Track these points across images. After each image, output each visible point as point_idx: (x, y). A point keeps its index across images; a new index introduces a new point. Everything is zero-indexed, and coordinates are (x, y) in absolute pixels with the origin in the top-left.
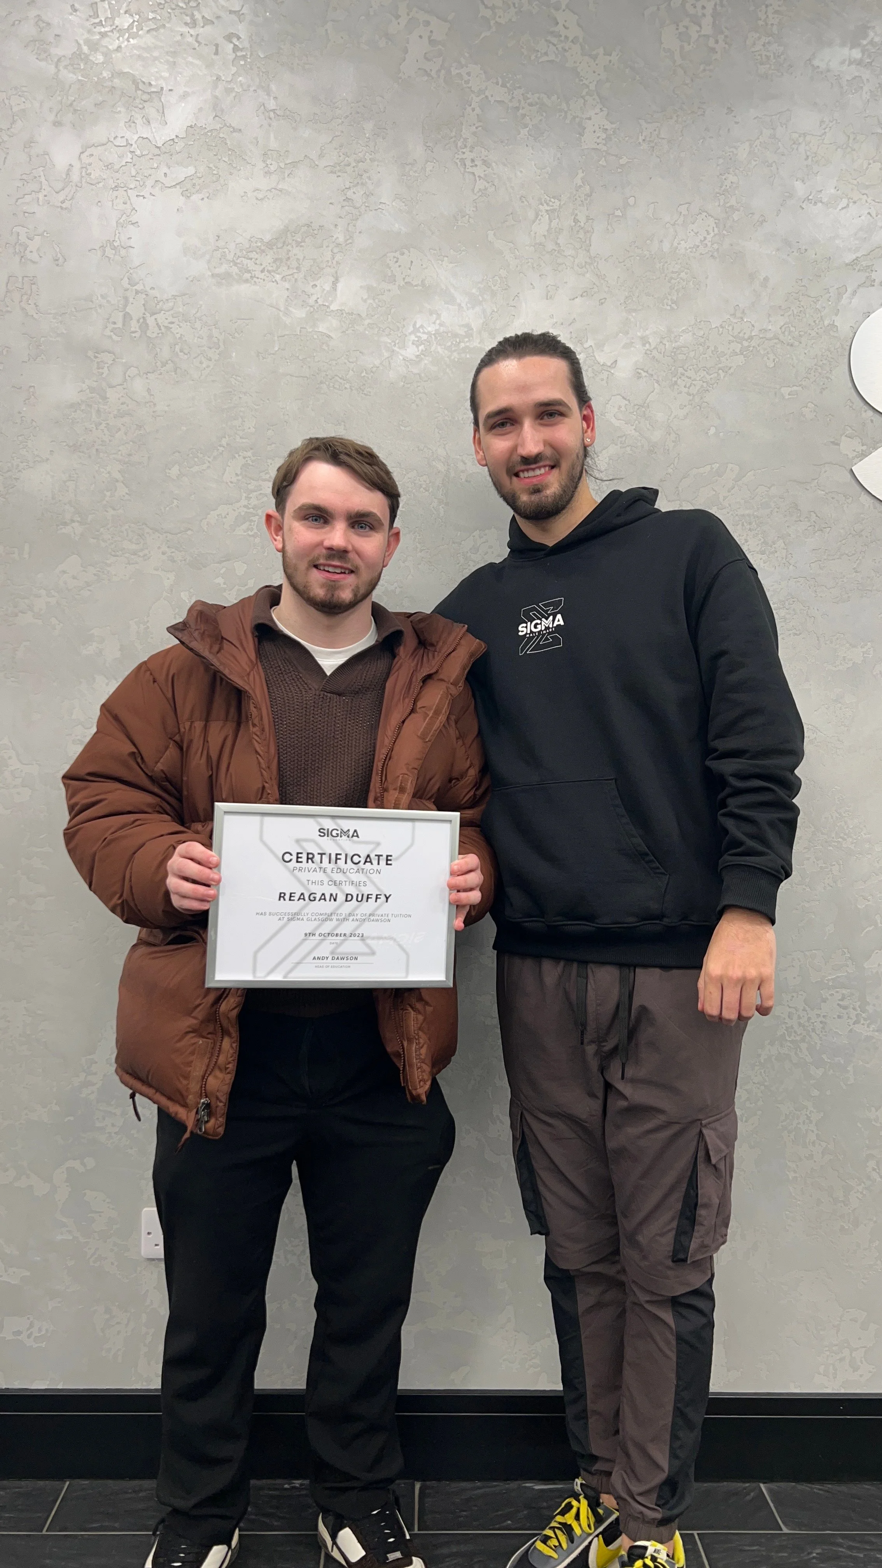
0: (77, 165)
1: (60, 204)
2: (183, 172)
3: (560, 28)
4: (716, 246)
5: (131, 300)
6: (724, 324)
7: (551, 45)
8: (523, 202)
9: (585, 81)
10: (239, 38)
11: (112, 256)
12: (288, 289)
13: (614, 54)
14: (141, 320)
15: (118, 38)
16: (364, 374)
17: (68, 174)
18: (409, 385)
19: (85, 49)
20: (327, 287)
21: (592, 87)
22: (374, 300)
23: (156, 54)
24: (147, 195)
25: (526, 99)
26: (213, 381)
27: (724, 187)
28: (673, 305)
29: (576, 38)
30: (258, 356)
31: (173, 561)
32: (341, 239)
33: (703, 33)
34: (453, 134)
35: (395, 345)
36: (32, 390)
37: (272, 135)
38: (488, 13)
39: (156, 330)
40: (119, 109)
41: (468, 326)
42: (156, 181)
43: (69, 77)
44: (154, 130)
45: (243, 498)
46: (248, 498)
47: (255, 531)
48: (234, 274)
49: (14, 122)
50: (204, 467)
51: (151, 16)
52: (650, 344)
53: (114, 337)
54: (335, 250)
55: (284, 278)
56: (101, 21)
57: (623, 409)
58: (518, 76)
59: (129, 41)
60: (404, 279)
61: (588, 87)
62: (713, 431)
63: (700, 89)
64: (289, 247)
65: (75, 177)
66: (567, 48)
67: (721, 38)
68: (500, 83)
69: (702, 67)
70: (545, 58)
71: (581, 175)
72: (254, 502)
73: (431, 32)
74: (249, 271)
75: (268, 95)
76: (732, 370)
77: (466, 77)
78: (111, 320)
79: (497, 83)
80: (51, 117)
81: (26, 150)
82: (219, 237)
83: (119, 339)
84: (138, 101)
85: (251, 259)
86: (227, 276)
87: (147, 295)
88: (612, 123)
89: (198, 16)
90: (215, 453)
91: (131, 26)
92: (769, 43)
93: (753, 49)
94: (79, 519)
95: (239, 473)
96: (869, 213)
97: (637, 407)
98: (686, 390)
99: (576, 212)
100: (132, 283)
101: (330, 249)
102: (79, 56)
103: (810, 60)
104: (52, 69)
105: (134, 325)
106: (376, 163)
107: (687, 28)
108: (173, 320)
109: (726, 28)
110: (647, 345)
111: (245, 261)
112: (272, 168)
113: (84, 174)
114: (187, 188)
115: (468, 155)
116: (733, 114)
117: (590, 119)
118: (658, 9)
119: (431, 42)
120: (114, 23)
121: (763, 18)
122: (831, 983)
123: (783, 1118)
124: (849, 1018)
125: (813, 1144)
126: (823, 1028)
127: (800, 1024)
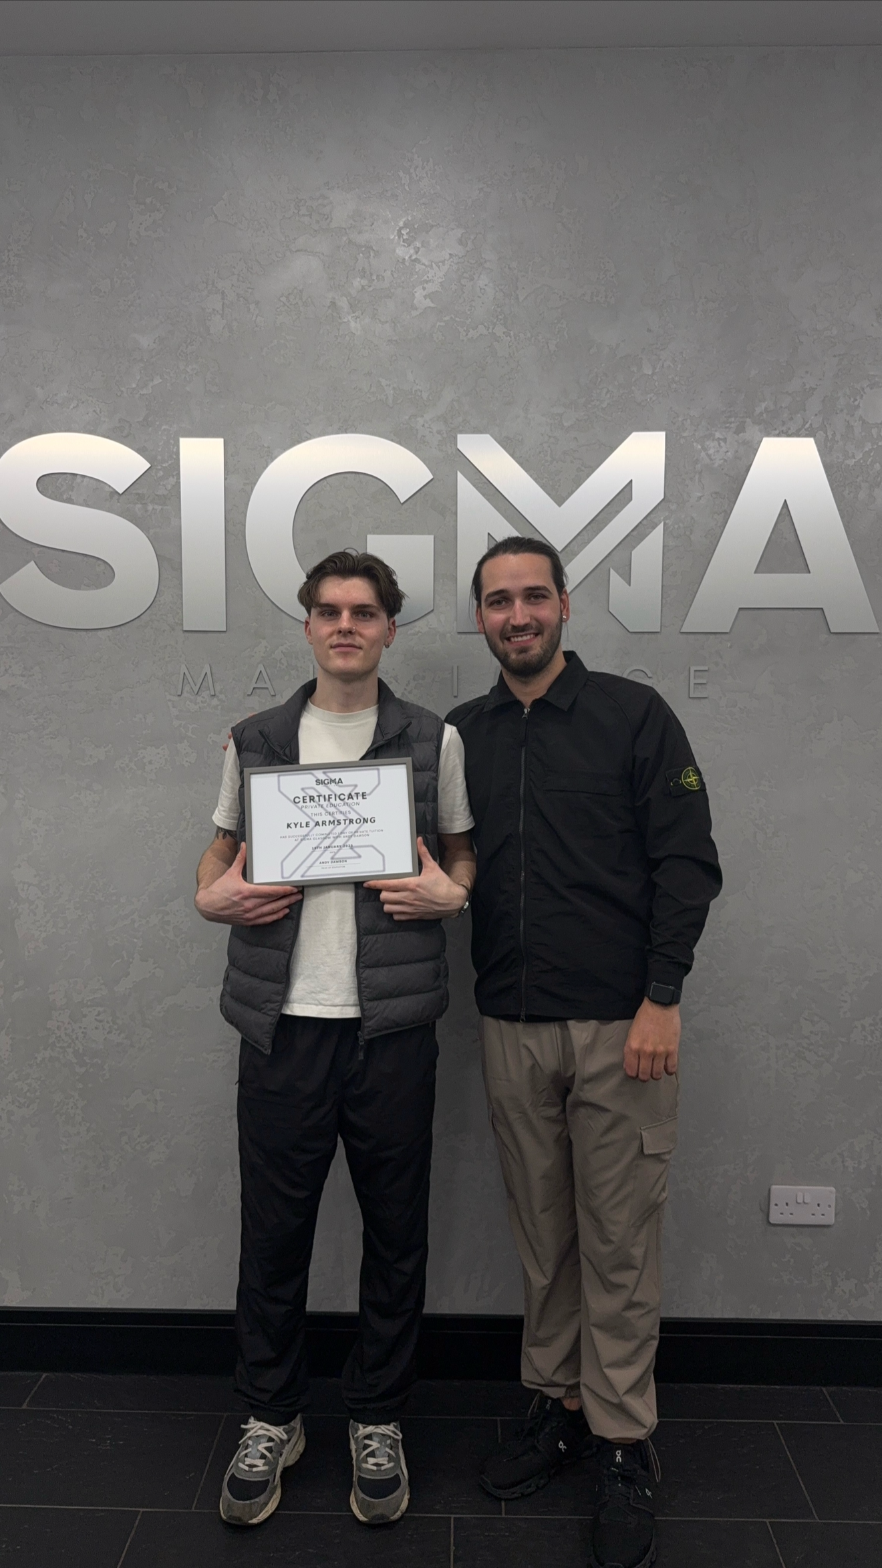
121: (6, 261)
122: (89, 1003)
123: (55, 1105)
124: (104, 1029)
125: (80, 1124)
126: (84, 1037)
127: (66, 1034)
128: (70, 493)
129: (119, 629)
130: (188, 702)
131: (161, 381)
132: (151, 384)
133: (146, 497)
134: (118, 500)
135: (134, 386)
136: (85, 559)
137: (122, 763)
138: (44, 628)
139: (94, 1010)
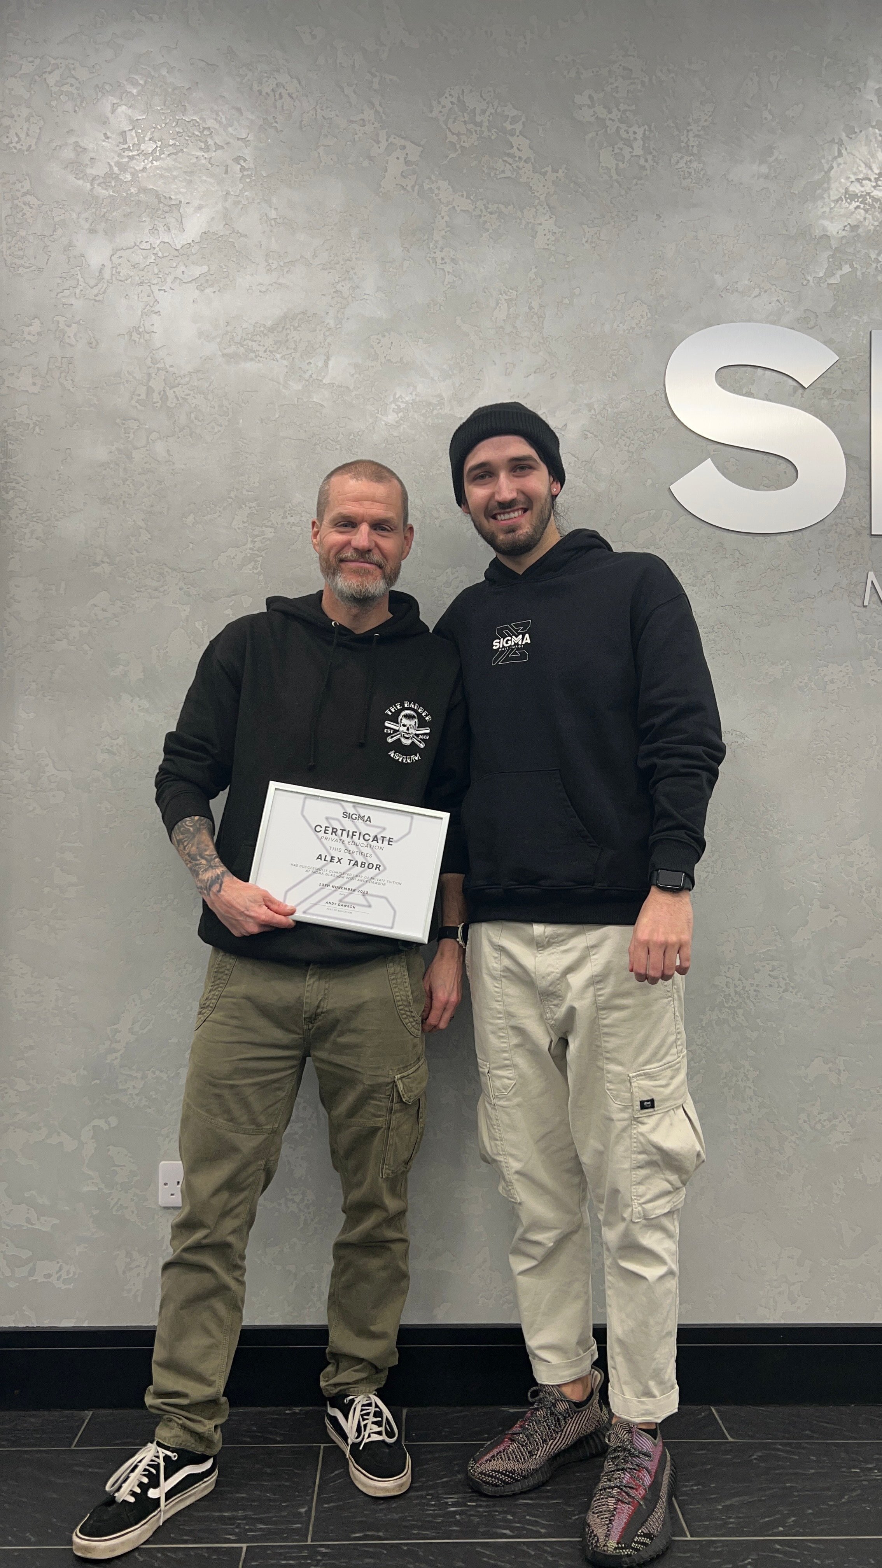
0: (108, 265)
1: (94, 297)
2: (198, 270)
3: (514, 150)
4: (649, 328)
5: (153, 375)
6: (657, 393)
7: (507, 164)
8: (485, 292)
9: (536, 194)
10: (245, 160)
11: (137, 340)
12: (286, 366)
13: (561, 171)
14: (162, 393)
15: (144, 161)
16: (352, 437)
17: (100, 272)
18: (390, 446)
19: (116, 169)
20: (320, 364)
21: (542, 198)
22: (360, 375)
23: (175, 173)
24: (166, 290)
25: (486, 208)
26: (223, 443)
27: (655, 279)
28: (614, 378)
29: (529, 158)
30: (262, 422)
31: (189, 595)
32: (332, 323)
33: (634, 154)
34: (426, 237)
35: (378, 413)
36: (68, 451)
37: (273, 239)
38: (454, 139)
39: (175, 401)
40: (144, 219)
41: (440, 396)
42: (175, 278)
43: (102, 192)
44: (173, 236)
45: (249, 542)
46: (253, 542)
47: (259, 569)
48: (241, 354)
49: (55, 230)
50: (216, 515)
51: (171, 142)
52: (595, 410)
53: (139, 407)
54: (327, 334)
55: (283, 358)
56: (129, 146)
57: (573, 464)
58: (480, 190)
59: (153, 163)
60: (385, 357)
61: (539, 198)
62: (649, 482)
63: (633, 200)
64: (288, 331)
65: (107, 275)
66: (521, 166)
67: (650, 157)
68: (465, 195)
69: (634, 181)
70: (503, 175)
71: (534, 270)
72: (258, 545)
73: (407, 154)
74: (254, 352)
75: (270, 207)
76: (665, 431)
77: (436, 191)
78: (136, 393)
79: (462, 196)
80: (87, 226)
81: (65, 253)
82: (228, 323)
83: (143, 408)
84: (160, 212)
85: (255, 341)
86: (235, 355)
87: (167, 372)
88: (559, 228)
89: (210, 142)
90: (225, 504)
91: (154, 150)
92: (690, 161)
93: (677, 167)
94: (108, 560)
95: (245, 521)
96: (778, 300)
97: (584, 463)
98: (626, 448)
99: (530, 300)
100: (154, 362)
101: (322, 332)
102: (110, 175)
103: (725, 175)
104: (88, 185)
105: (156, 397)
106: (361, 262)
107: (621, 149)
108: (189, 392)
109: (654, 149)
110: (593, 411)
111: (250, 343)
112: (274, 266)
113: (114, 272)
114: (202, 284)
115: (439, 255)
116: (661, 220)
117: (541, 224)
118: (597, 134)
119: (407, 163)
120: (140, 148)
121: (685, 141)
122: (762, 956)
123: (723, 1076)
124: (779, 986)
125: (751, 1099)
126: (756, 996)
127: (736, 992)
128: (750, 387)
129: (800, 533)
130: (874, 614)
131: (850, 270)
132: (839, 273)
133: (832, 393)
134: (802, 394)
135: (821, 275)
136: (765, 457)
137: (801, 682)
138: (718, 532)
139: (768, 964)
